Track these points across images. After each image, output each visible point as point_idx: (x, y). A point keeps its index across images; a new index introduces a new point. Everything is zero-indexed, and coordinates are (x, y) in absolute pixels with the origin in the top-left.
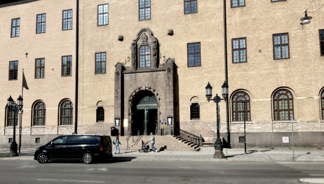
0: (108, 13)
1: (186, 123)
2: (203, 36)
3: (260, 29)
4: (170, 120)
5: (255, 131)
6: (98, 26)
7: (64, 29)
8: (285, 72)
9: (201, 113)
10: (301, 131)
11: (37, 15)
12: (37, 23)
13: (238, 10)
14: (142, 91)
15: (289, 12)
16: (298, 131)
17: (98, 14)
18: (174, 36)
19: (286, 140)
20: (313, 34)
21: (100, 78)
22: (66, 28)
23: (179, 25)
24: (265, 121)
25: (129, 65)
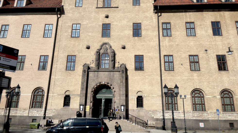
0: (79, 30)
1: (133, 110)
2: (145, 51)
3: (181, 51)
4: (122, 107)
5: (181, 118)
6: (72, 37)
7: (45, 36)
8: (198, 79)
9: (144, 103)
10: (211, 119)
11: (24, 25)
12: (23, 30)
13: (167, 38)
14: (102, 84)
15: (198, 43)
16: (209, 119)
17: (72, 29)
18: (125, 49)
19: (202, 125)
20: (212, 57)
21: (70, 73)
22: (46, 36)
23: (129, 43)
24: (188, 111)
25: (93, 65)
